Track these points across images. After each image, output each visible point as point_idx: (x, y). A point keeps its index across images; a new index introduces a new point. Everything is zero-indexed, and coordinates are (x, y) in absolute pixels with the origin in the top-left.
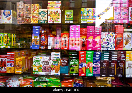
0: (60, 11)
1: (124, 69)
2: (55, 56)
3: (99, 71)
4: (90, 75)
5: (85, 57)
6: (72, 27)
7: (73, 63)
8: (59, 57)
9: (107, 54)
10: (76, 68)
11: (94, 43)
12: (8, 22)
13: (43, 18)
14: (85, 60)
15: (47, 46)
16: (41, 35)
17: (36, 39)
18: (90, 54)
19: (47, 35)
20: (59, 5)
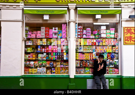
0: (46, 42)
1: (63, 57)
2: (45, 54)
3: (57, 58)
4: (54, 59)
5: (53, 54)
6: (49, 46)
7: (50, 56)
8: (46, 54)
9: (59, 54)
10: (51, 57)
11: (56, 50)
12: (31, 44)
13: (41, 43)
14: (53, 55)
15: (42, 51)
16: (40, 48)
17: (39, 49)
18: (54, 54)
19: (42, 48)
20: (46, 40)
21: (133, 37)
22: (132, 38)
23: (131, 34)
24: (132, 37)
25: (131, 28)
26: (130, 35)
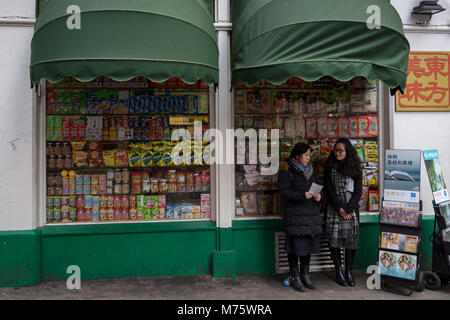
21: (423, 87)
22: (422, 90)
23: (418, 76)
24: (421, 85)
25: (419, 57)
26: (416, 78)
